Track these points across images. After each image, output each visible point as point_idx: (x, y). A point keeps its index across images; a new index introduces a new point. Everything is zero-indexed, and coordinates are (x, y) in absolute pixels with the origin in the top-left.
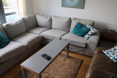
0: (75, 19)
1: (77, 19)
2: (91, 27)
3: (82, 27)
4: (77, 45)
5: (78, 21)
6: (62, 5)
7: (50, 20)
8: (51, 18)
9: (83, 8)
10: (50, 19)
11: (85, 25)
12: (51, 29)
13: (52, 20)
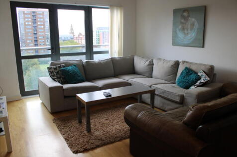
0: (184, 62)
1: (187, 62)
2: (204, 75)
3: (191, 74)
4: (169, 97)
5: (188, 66)
6: (173, 43)
7: (151, 64)
8: (153, 61)
9: (203, 47)
10: (150, 62)
11: (196, 71)
12: (152, 77)
13: (153, 64)
